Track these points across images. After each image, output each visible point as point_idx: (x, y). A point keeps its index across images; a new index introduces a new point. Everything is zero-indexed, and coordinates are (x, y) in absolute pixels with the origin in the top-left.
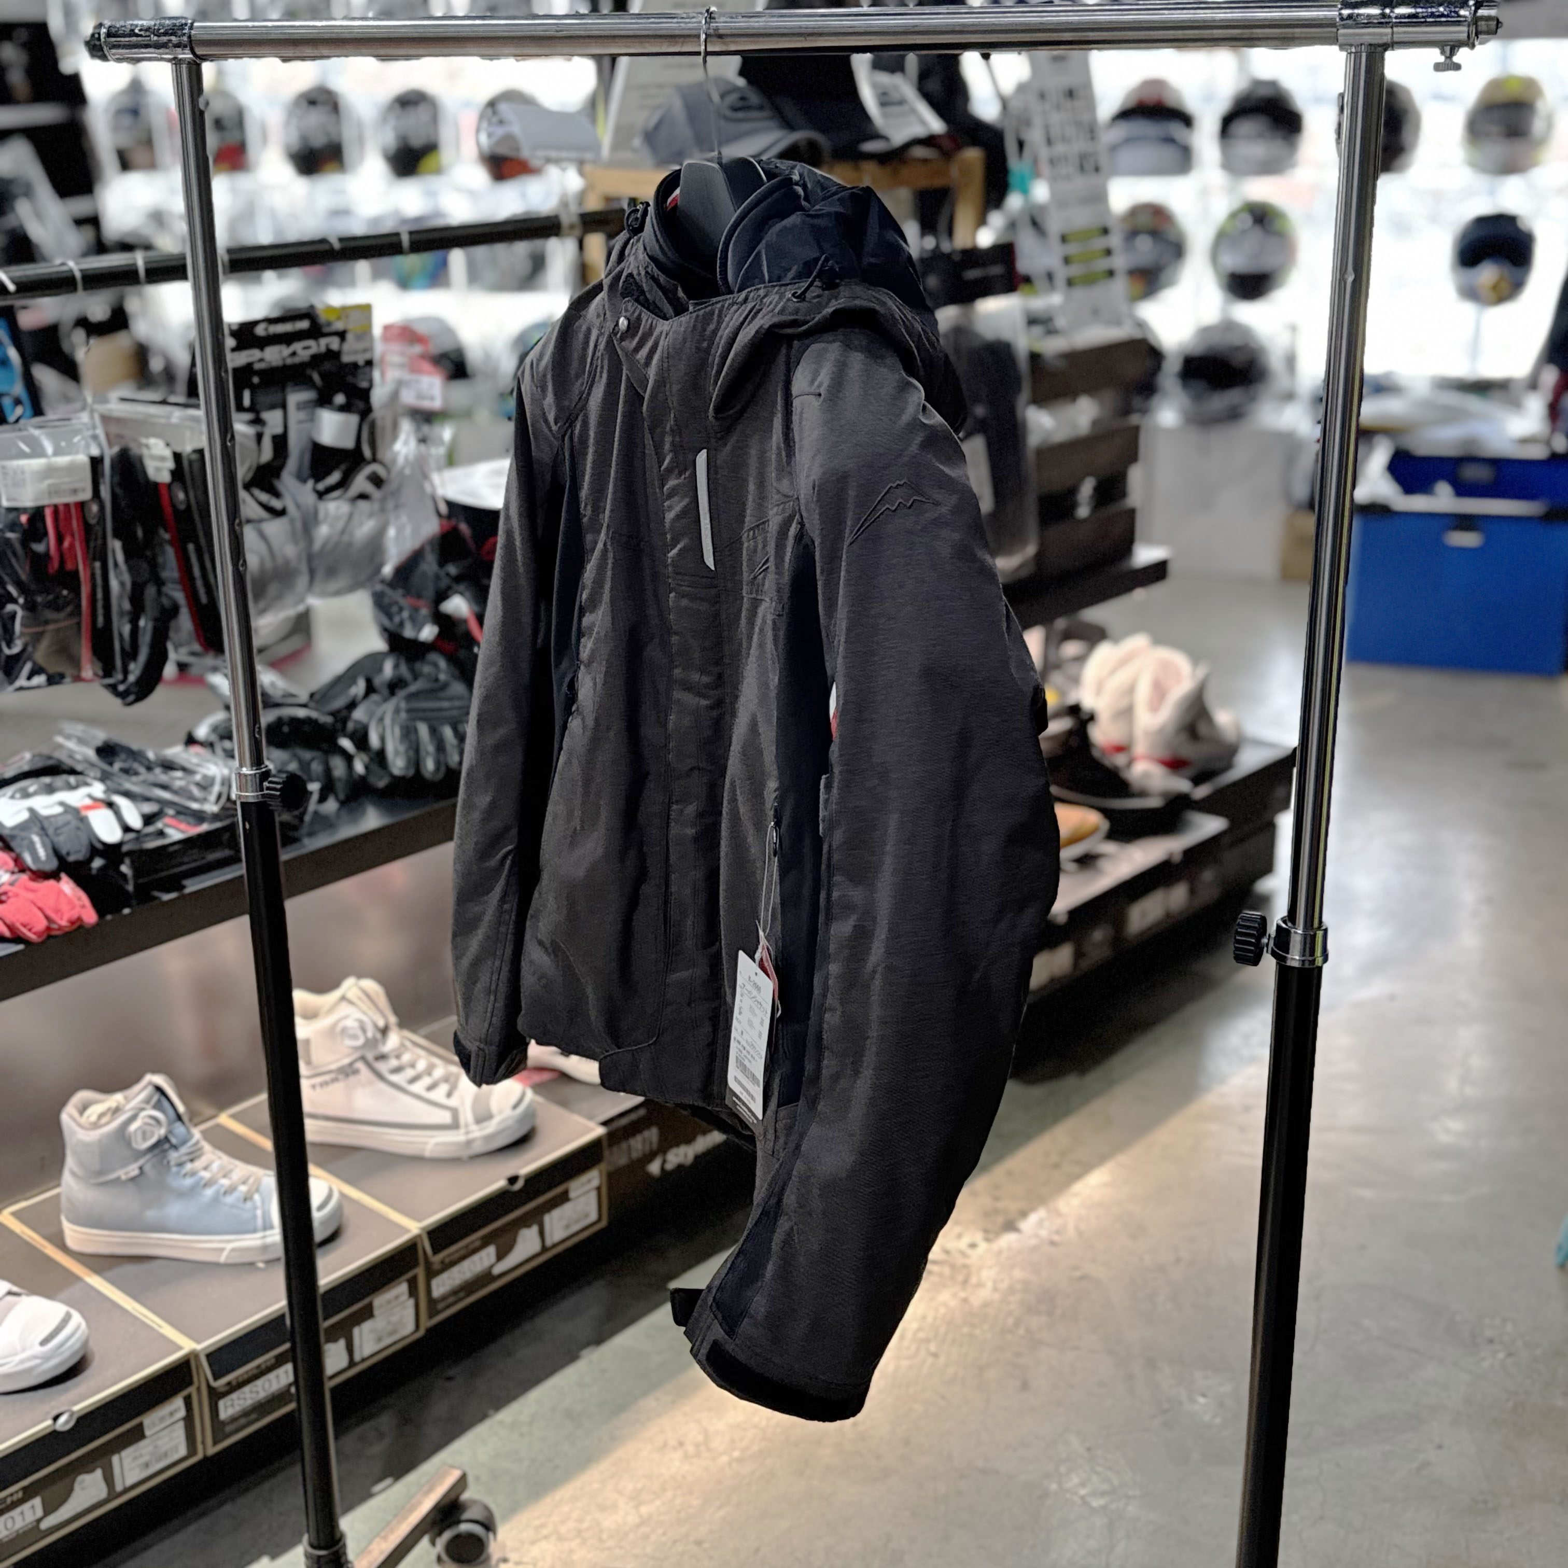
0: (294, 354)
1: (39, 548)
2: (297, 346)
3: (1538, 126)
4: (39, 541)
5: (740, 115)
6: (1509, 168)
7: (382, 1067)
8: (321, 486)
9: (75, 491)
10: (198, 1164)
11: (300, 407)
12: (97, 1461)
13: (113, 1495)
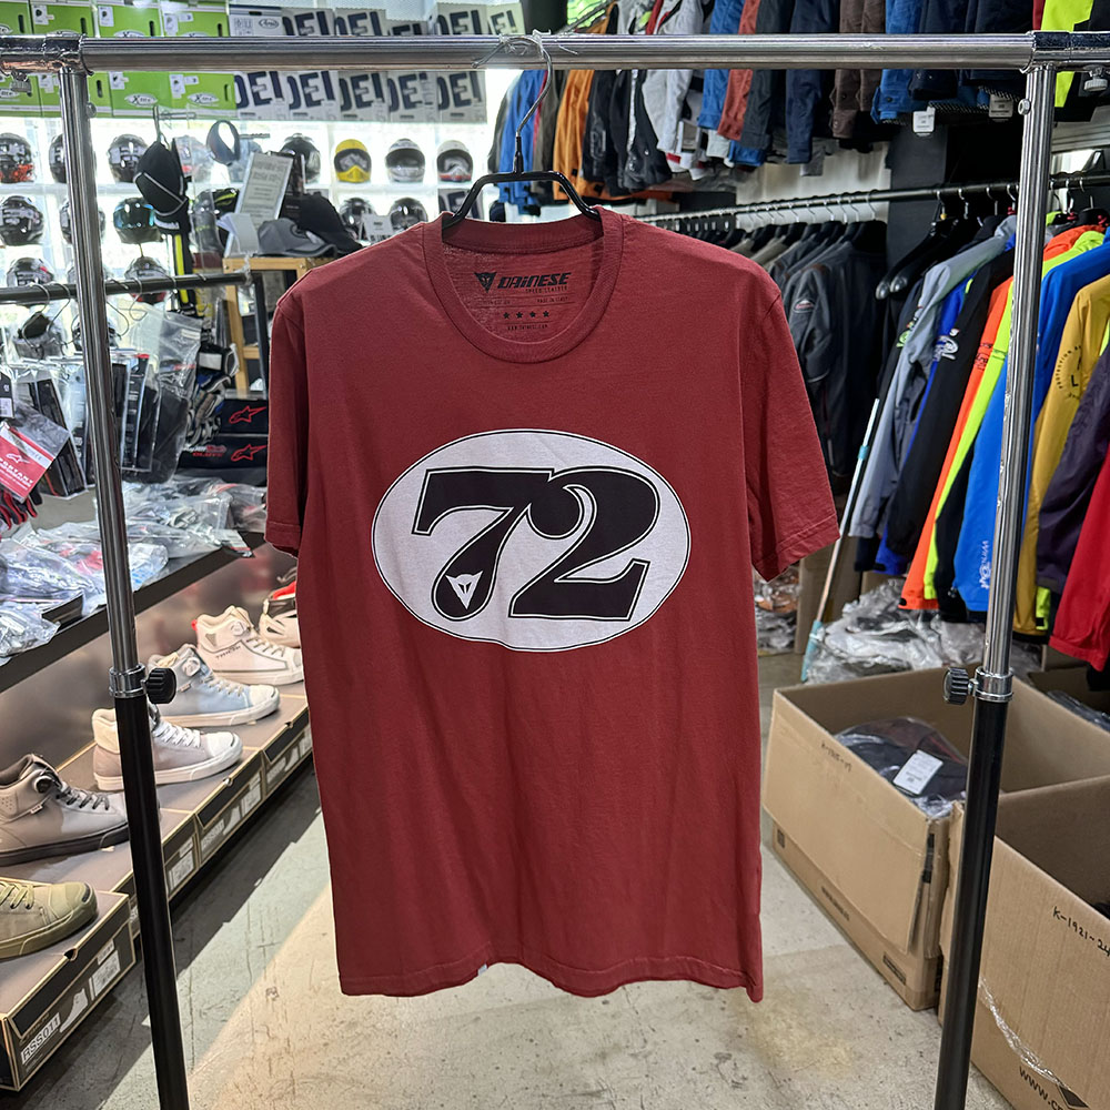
12: (237, 803)
13: (242, 819)
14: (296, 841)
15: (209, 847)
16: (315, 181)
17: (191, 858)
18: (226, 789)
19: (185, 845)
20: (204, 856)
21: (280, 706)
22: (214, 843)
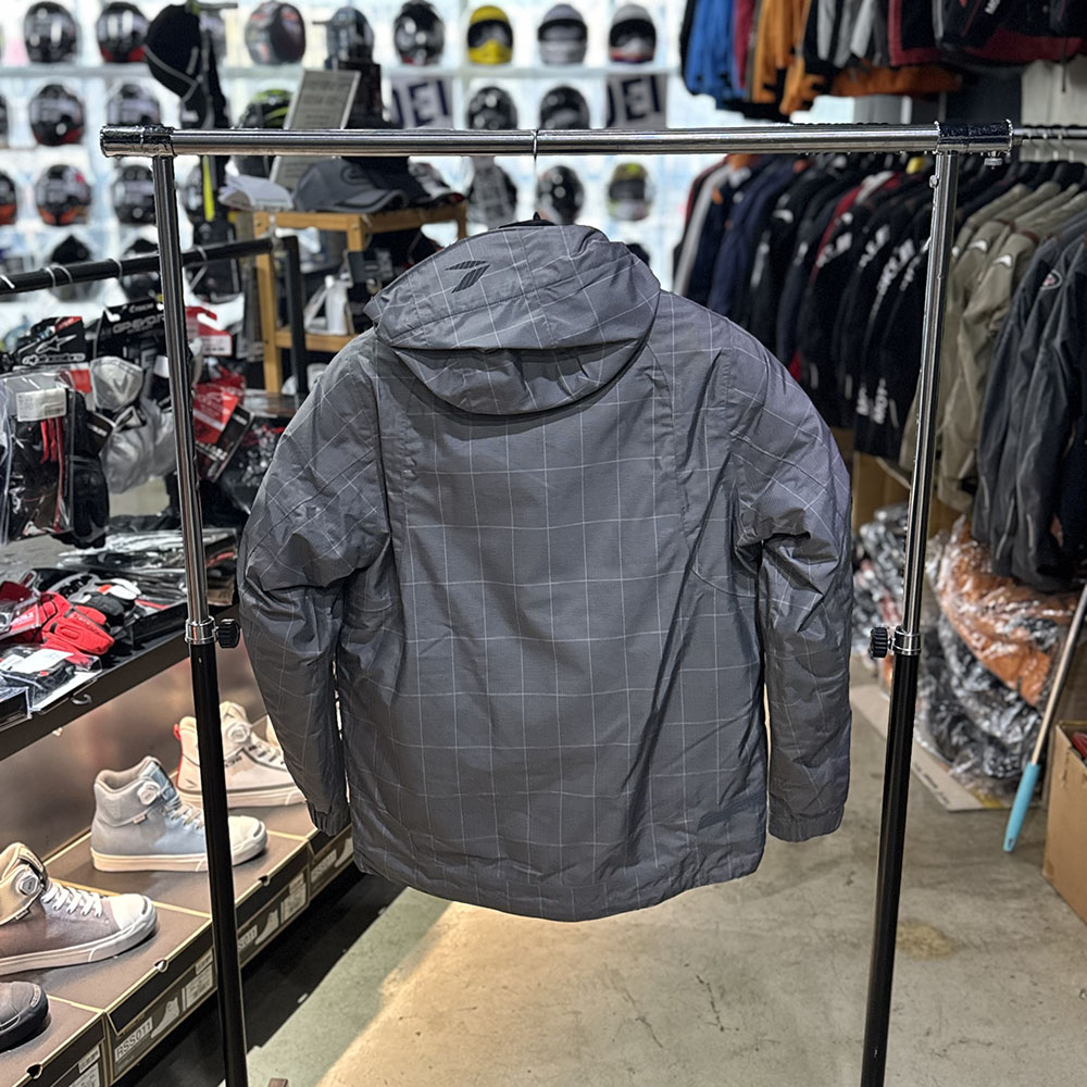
0: (145, 324)
1: (37, 448)
2: (147, 319)
3: (648, 193)
4: (38, 444)
5: (355, 181)
6: (638, 217)
7: (252, 753)
8: (161, 404)
9: (58, 410)
10: (180, 811)
11: (147, 359)
12: (176, 993)
13: (182, 1014)
14: (261, 1045)
15: (127, 1056)
16: (436, 62)
17: (97, 1072)
18: (158, 975)
19: (89, 1056)
20: (120, 1068)
21: (267, 845)
22: (136, 1050)
